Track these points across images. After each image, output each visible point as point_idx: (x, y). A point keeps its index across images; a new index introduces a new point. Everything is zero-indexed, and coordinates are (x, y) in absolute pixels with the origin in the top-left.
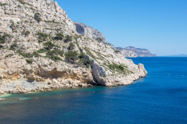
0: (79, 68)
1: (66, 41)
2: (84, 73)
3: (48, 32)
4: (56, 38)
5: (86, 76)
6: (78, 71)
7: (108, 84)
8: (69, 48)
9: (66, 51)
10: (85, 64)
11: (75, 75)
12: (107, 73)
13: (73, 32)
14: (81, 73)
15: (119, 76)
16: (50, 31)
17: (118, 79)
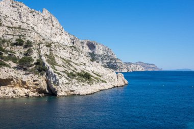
0: (30, 75)
1: (25, 47)
2: (34, 81)
3: (9, 37)
4: (16, 44)
5: (37, 85)
6: (28, 79)
7: (59, 94)
8: (26, 54)
9: (21, 56)
10: (40, 71)
11: (24, 83)
12: (60, 81)
13: (44, 40)
14: (31, 81)
15: (77, 84)
16: (12, 37)
17: (74, 88)
